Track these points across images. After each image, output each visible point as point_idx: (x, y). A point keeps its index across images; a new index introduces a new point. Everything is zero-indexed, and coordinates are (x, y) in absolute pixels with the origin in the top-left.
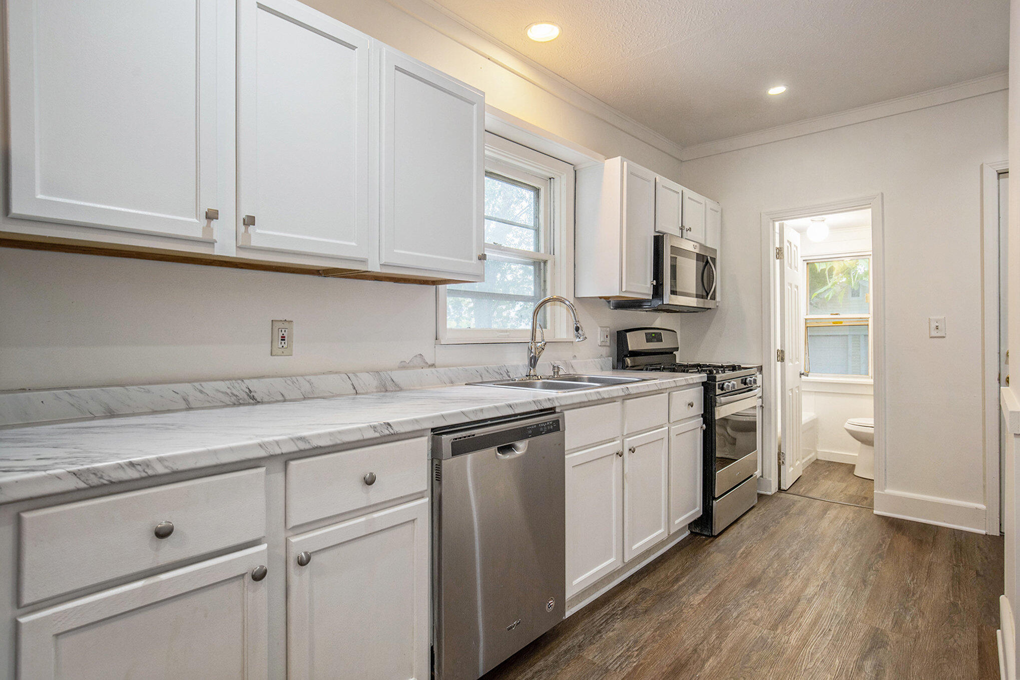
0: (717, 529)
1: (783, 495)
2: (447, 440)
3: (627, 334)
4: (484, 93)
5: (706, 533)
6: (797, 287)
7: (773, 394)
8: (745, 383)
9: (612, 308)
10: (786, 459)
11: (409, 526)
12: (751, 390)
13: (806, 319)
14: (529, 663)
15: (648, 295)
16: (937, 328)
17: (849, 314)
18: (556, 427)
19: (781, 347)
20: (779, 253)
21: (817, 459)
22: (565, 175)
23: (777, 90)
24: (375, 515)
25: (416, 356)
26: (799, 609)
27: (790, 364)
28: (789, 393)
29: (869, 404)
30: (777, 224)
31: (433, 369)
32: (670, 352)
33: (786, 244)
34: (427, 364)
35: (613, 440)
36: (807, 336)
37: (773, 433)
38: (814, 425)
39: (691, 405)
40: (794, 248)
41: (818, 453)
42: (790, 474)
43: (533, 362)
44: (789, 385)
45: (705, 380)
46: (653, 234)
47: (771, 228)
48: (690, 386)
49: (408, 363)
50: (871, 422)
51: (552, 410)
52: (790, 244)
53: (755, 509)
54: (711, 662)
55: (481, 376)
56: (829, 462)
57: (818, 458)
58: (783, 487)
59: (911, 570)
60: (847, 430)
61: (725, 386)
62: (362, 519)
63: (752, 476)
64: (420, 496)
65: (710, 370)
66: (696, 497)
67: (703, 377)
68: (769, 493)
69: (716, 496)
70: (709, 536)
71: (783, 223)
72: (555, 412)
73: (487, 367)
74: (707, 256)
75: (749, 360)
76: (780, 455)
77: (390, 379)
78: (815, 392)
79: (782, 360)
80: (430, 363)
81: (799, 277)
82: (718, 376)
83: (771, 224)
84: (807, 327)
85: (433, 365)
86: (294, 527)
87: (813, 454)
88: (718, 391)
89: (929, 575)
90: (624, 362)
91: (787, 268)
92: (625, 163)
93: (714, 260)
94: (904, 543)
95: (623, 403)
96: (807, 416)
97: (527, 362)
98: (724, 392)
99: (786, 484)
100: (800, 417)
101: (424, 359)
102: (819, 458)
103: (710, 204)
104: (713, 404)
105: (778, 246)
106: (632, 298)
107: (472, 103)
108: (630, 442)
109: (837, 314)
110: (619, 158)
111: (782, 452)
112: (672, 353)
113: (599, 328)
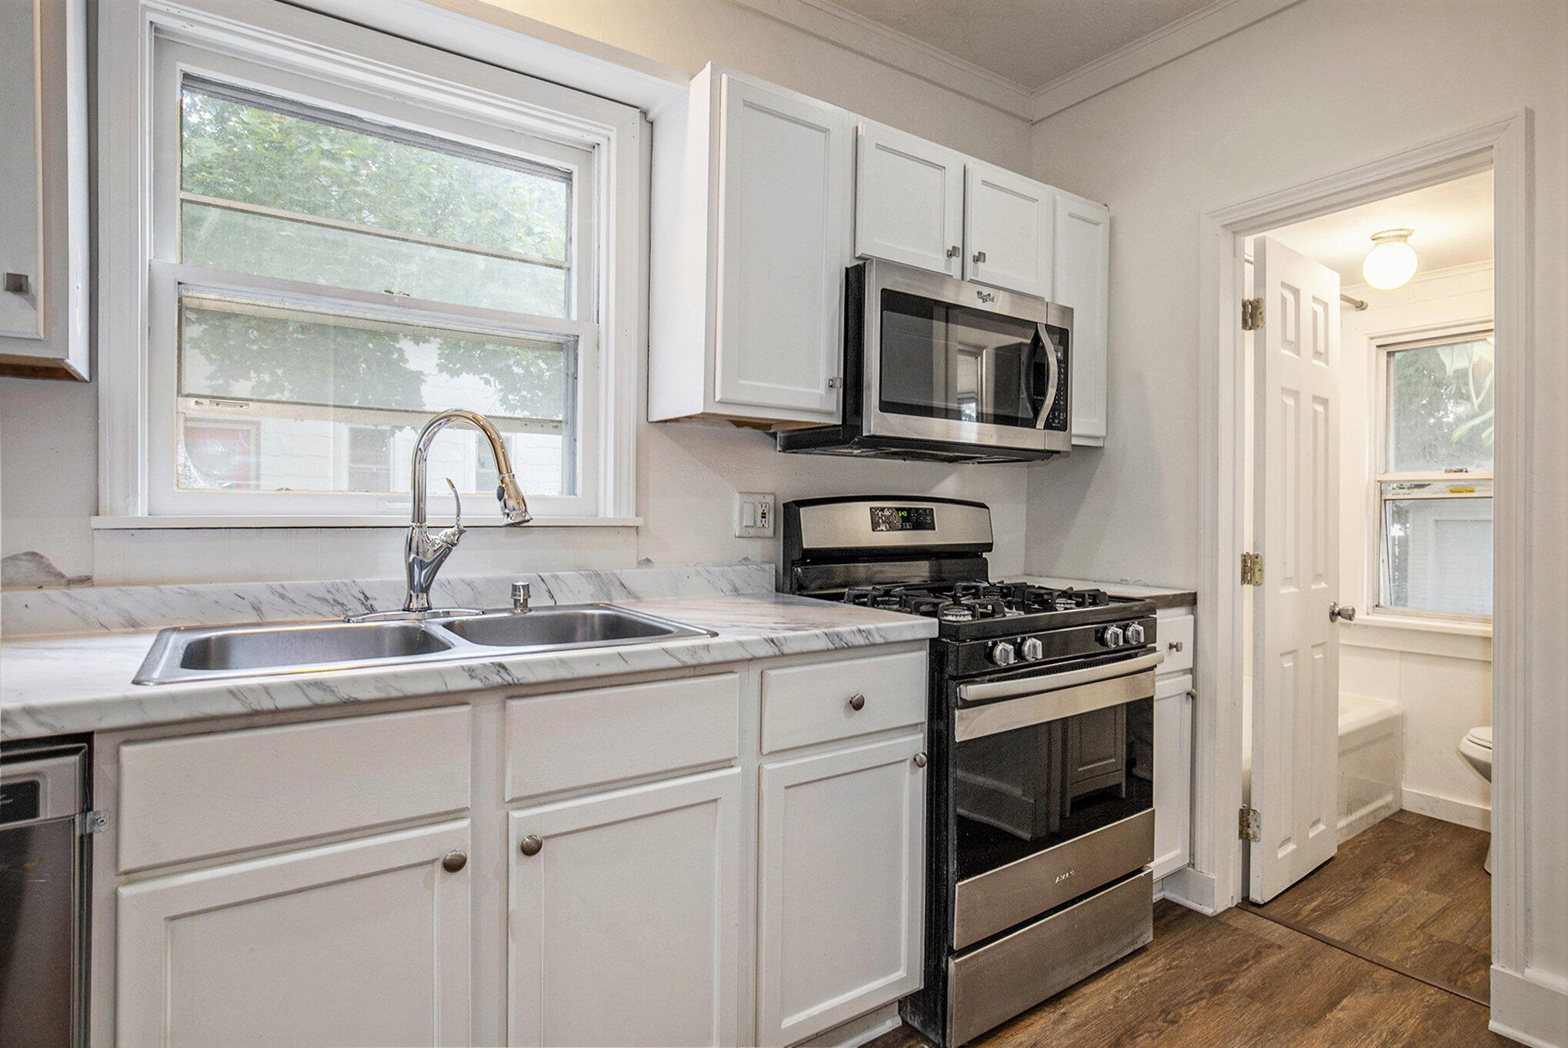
3: (803, 510)
8: (1103, 642)
9: (779, 448)
13: (1381, 482)
19: (1255, 548)
20: (1252, 315)
21: (1402, 811)
27: (1290, 589)
28: (1284, 662)
30: (1249, 243)
33: (1275, 291)
41: (1404, 795)
42: (1280, 865)
43: (416, 574)
44: (1286, 643)
46: (841, 260)
52: (1296, 293)
56: (1430, 820)
57: (1404, 808)
58: (1254, 895)
63: (1140, 871)
67: (923, 625)
68: (1209, 911)
71: (1265, 237)
74: (1040, 325)
75: (1170, 577)
76: (1247, 815)
78: (1401, 652)
79: (1257, 579)
84: (1385, 500)
87: (1382, 803)
90: (792, 575)
93: (1061, 333)
99: (1267, 888)
101: (48, 566)
102: (1407, 807)
106: (807, 423)
109: (1461, 471)
111: (1253, 808)
112: (975, 556)
113: (737, 495)
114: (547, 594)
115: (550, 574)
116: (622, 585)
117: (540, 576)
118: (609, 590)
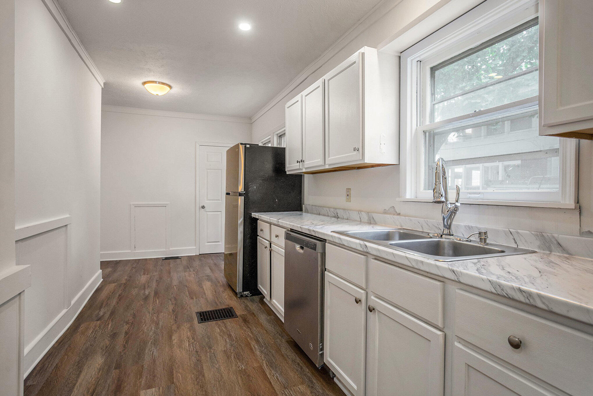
18: (315, 248)
25: (391, 207)
31: (398, 217)
34: (397, 213)
49: (387, 211)
55: (422, 227)
73: (427, 221)
77: (372, 217)
85: (399, 214)
101: (395, 210)
114: (513, 241)
115: (515, 230)
116: (559, 244)
117: (510, 231)
118: (550, 245)
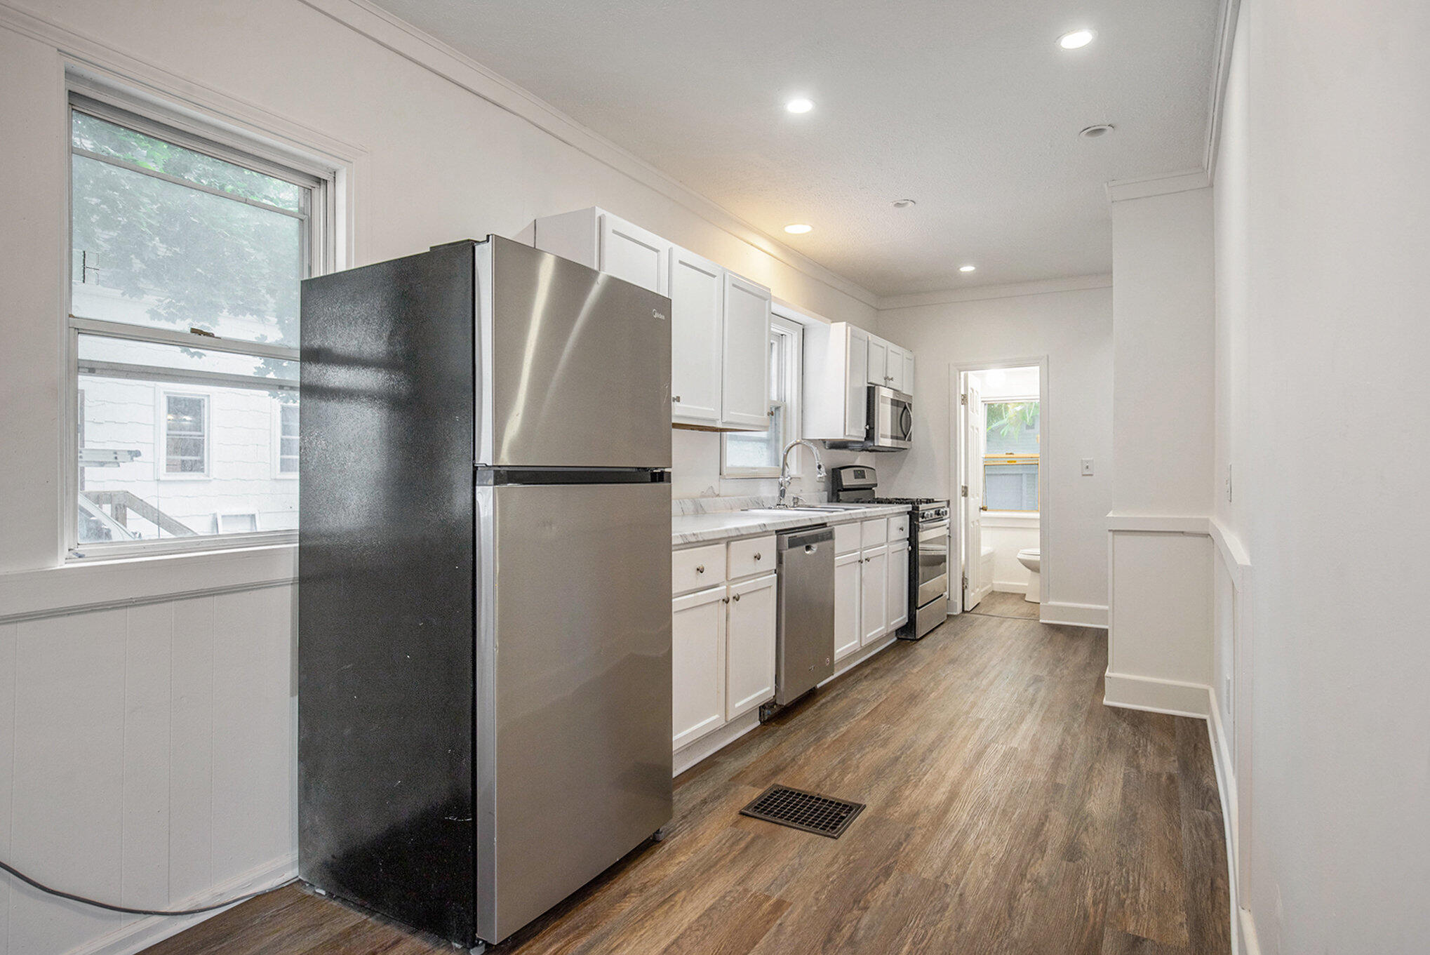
0: (920, 634)
1: (966, 615)
2: (786, 537)
3: (842, 471)
4: (770, 289)
5: (910, 638)
6: (977, 429)
7: (958, 527)
8: (938, 514)
9: (826, 448)
10: (969, 583)
11: (768, 589)
12: (943, 520)
13: (985, 459)
14: (815, 701)
15: (862, 437)
16: (1087, 467)
17: (1021, 453)
18: (830, 536)
19: (965, 483)
20: (964, 399)
21: (993, 591)
22: (796, 333)
23: (967, 269)
24: (758, 580)
25: (709, 488)
26: (986, 670)
27: (972, 499)
28: (971, 525)
29: (1036, 536)
30: (963, 375)
32: (869, 488)
33: (970, 391)
34: (715, 494)
35: (855, 551)
36: (986, 475)
37: (958, 562)
38: (990, 556)
39: (902, 529)
40: (975, 394)
41: (995, 583)
42: (973, 599)
43: (782, 493)
44: (971, 518)
45: (911, 509)
46: (866, 385)
47: (958, 376)
48: (900, 514)
49: (706, 493)
50: (1038, 551)
51: (824, 525)
52: (973, 390)
53: (944, 625)
54: (932, 695)
56: (1003, 593)
58: (966, 609)
59: (1063, 650)
60: (1019, 560)
61: (925, 515)
62: (753, 581)
63: (942, 595)
64: (768, 573)
65: (915, 503)
66: (903, 607)
67: (909, 507)
68: (955, 614)
69: (919, 606)
70: (913, 640)
71: (967, 374)
72: (826, 527)
74: (905, 403)
75: (939, 495)
76: (964, 580)
78: (992, 527)
79: (965, 495)
80: (717, 493)
81: (979, 417)
82: (920, 506)
83: (958, 373)
84: (986, 466)
85: (718, 495)
86: (734, 579)
87: (990, 586)
88: (920, 520)
89: (1075, 653)
90: (838, 496)
91: (970, 412)
92: (849, 328)
93: (910, 405)
94: (1060, 637)
95: (861, 524)
96: (985, 550)
97: (777, 494)
98: (924, 519)
99: (968, 607)
100: (979, 550)
101: (714, 491)
102: (996, 590)
103: (907, 354)
104: (917, 529)
105: (963, 393)
106: (850, 440)
107: (766, 300)
108: (867, 553)
109: (1011, 454)
110: (844, 323)
111: (965, 578)
112: (871, 489)
